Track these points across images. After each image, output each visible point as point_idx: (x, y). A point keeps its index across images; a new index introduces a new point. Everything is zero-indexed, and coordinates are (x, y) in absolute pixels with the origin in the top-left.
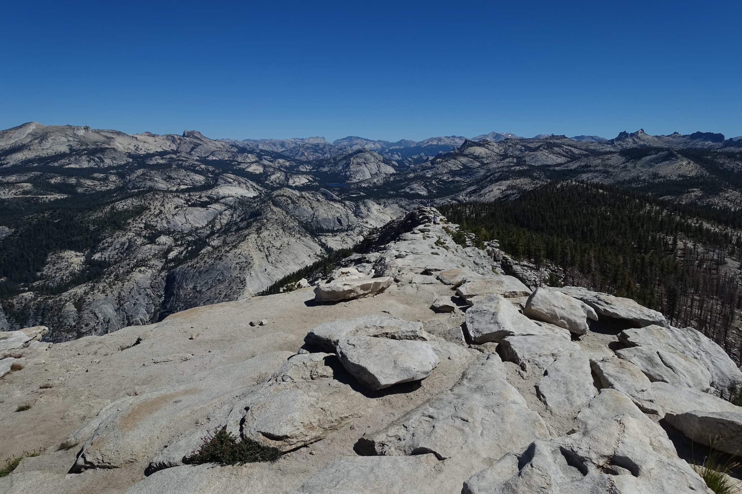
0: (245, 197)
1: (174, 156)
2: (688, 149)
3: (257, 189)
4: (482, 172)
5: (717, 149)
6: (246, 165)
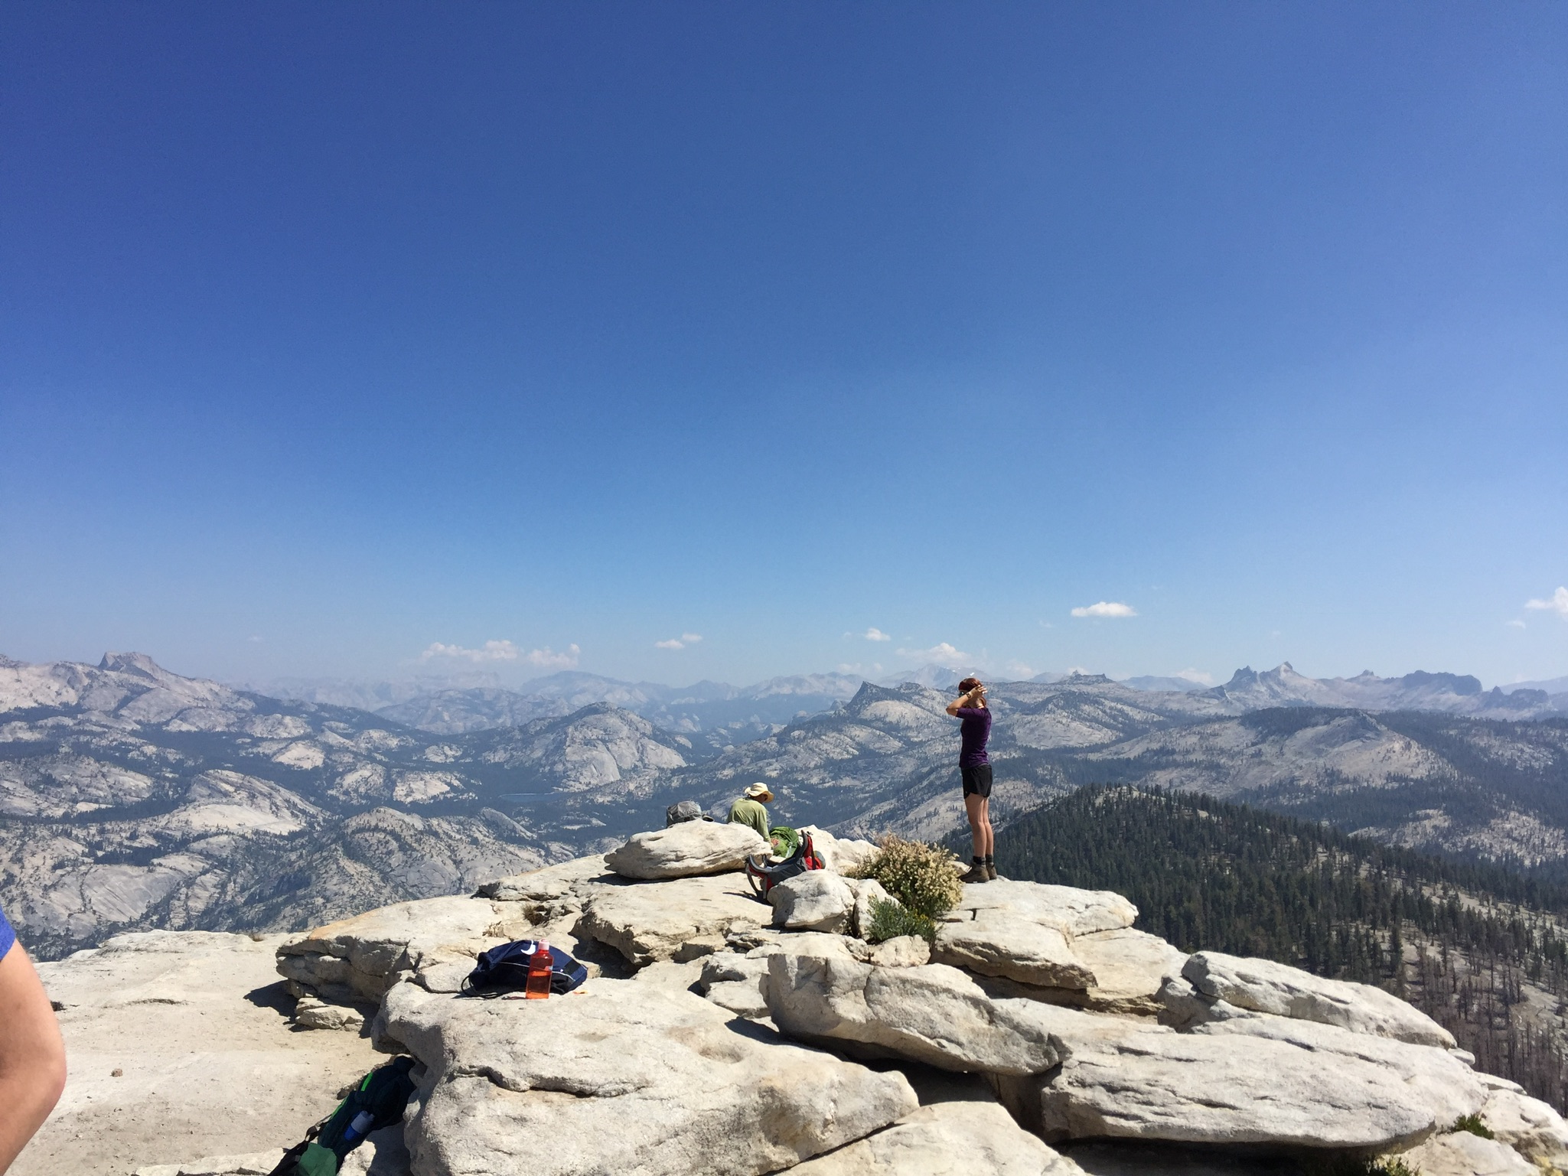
0: (266, 833)
1: (68, 722)
2: (1402, 714)
3: (303, 812)
4: (908, 766)
5: (1469, 712)
6: (275, 747)
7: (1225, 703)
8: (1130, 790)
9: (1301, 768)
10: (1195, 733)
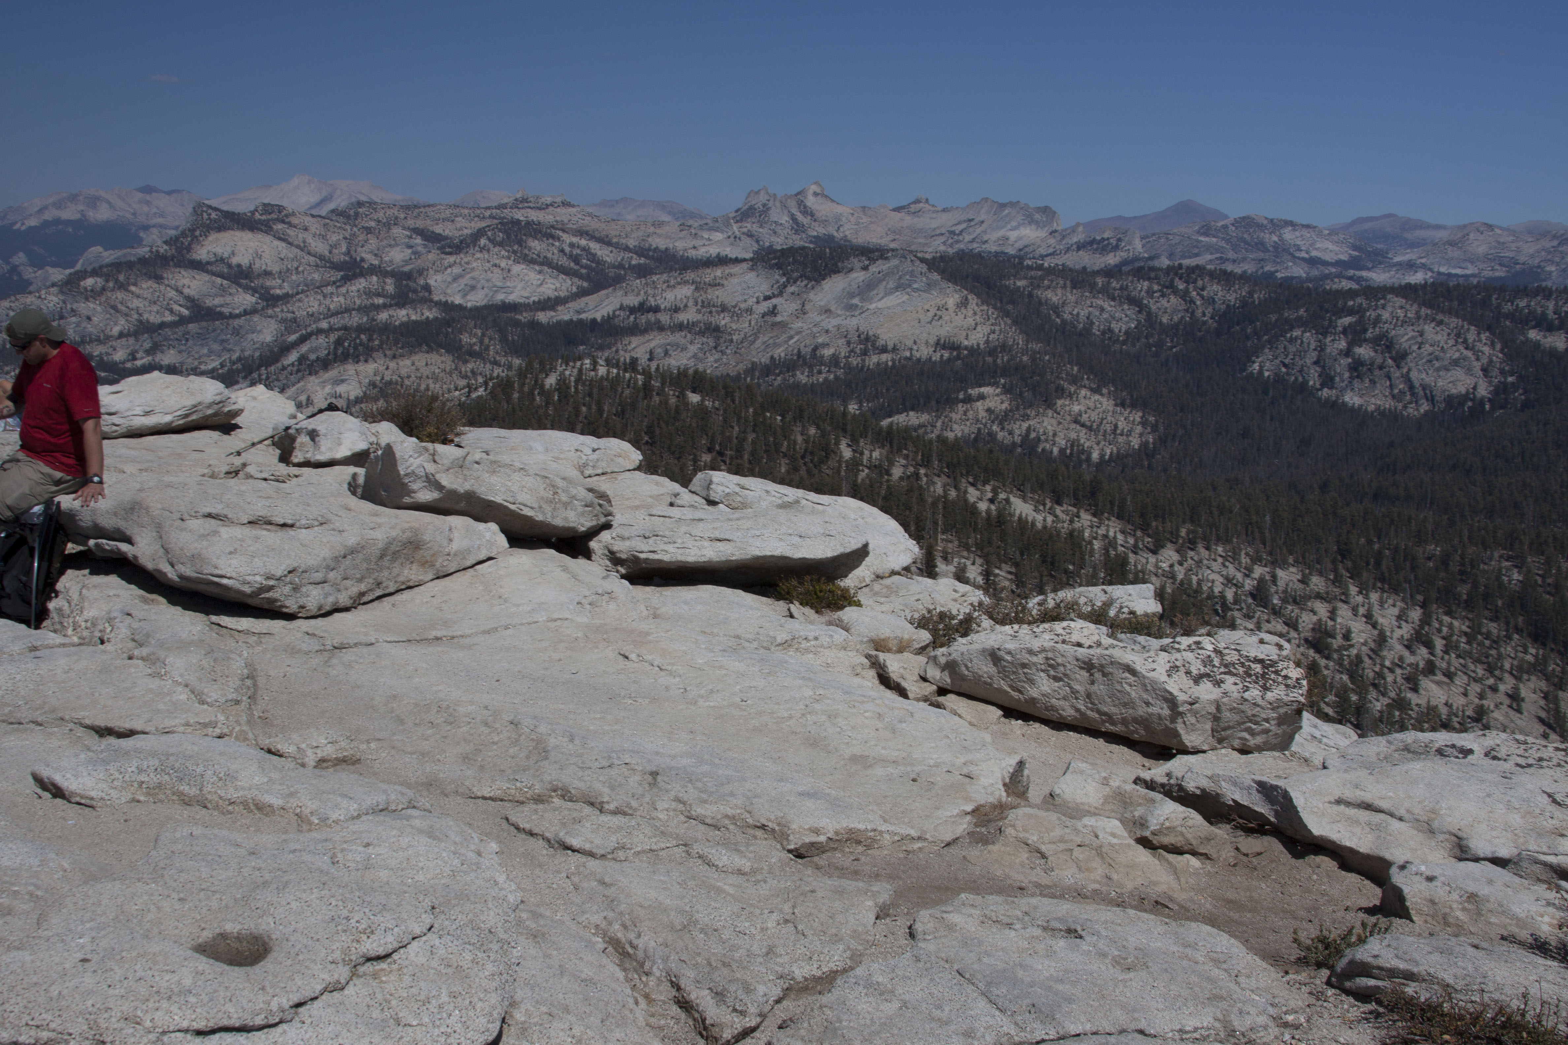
5: (1042, 257)
7: (732, 239)
8: (595, 364)
9: (827, 331)
10: (686, 282)
